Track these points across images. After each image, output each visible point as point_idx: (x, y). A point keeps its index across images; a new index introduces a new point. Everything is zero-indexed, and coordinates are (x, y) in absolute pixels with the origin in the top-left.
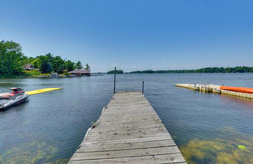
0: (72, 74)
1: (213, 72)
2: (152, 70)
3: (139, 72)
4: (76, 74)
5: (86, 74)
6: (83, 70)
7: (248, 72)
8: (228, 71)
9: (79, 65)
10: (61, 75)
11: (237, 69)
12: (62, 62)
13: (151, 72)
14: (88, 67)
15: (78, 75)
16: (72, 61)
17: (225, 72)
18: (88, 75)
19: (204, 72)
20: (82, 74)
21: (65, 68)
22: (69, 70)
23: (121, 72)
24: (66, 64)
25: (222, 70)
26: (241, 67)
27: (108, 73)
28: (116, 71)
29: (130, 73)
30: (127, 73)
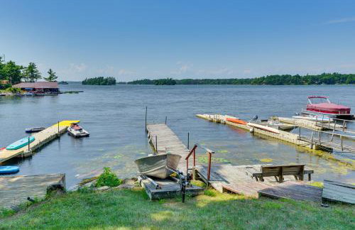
0: (23, 89)
1: (281, 84)
3: (147, 82)
4: (34, 89)
5: (51, 90)
6: (41, 82)
7: (343, 82)
8: (307, 81)
9: (32, 71)
11: (324, 78)
14: (52, 76)
15: (38, 93)
16: (18, 64)
17: (302, 84)
18: (54, 92)
19: (267, 83)
20: (45, 90)
22: (14, 82)
23: (111, 82)
25: (297, 80)
26: (329, 75)
27: (84, 83)
28: (101, 79)
29: (129, 83)
30: (124, 83)
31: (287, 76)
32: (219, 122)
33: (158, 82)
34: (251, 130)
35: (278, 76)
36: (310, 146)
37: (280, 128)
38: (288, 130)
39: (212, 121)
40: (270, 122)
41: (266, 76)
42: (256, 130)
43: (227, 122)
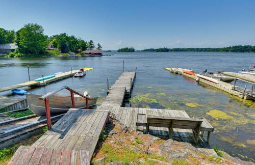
0: (86, 53)
2: (168, 48)
3: (152, 50)
4: (90, 53)
6: (95, 50)
9: (91, 45)
10: (77, 55)
12: (76, 42)
13: (166, 50)
14: (99, 47)
15: (92, 55)
16: (85, 41)
18: (100, 54)
20: (95, 54)
21: (79, 48)
22: (83, 50)
23: (132, 50)
24: (80, 44)
27: (119, 51)
28: (127, 49)
29: (142, 51)
30: (139, 51)
31: (248, 46)
32: (177, 73)
33: (158, 50)
34: (197, 79)
35: (241, 46)
36: (241, 96)
37: (221, 80)
38: (228, 81)
39: (172, 72)
40: (215, 75)
41: (232, 46)
42: (201, 80)
43: (183, 73)
